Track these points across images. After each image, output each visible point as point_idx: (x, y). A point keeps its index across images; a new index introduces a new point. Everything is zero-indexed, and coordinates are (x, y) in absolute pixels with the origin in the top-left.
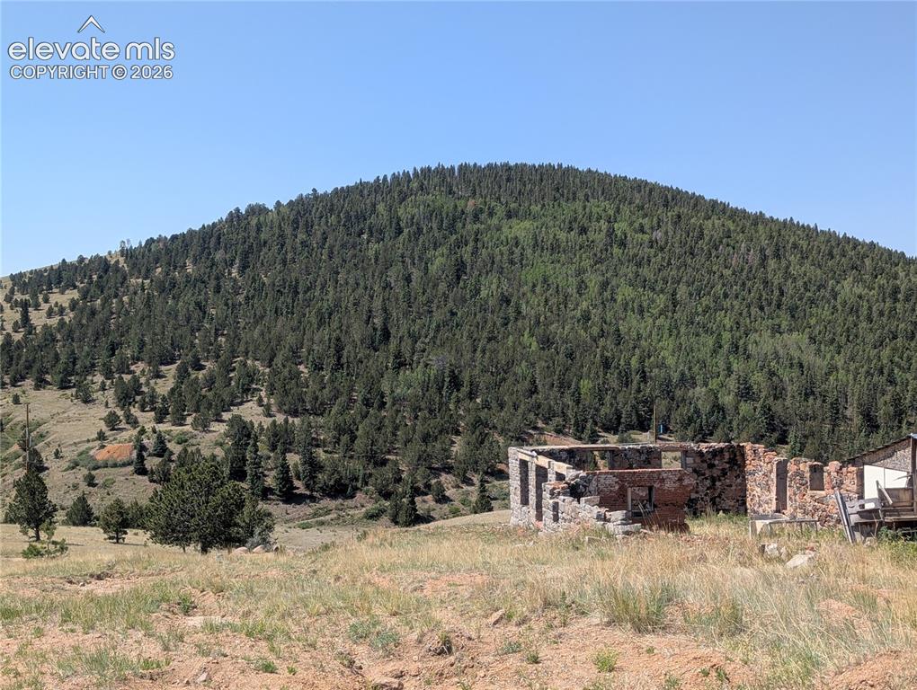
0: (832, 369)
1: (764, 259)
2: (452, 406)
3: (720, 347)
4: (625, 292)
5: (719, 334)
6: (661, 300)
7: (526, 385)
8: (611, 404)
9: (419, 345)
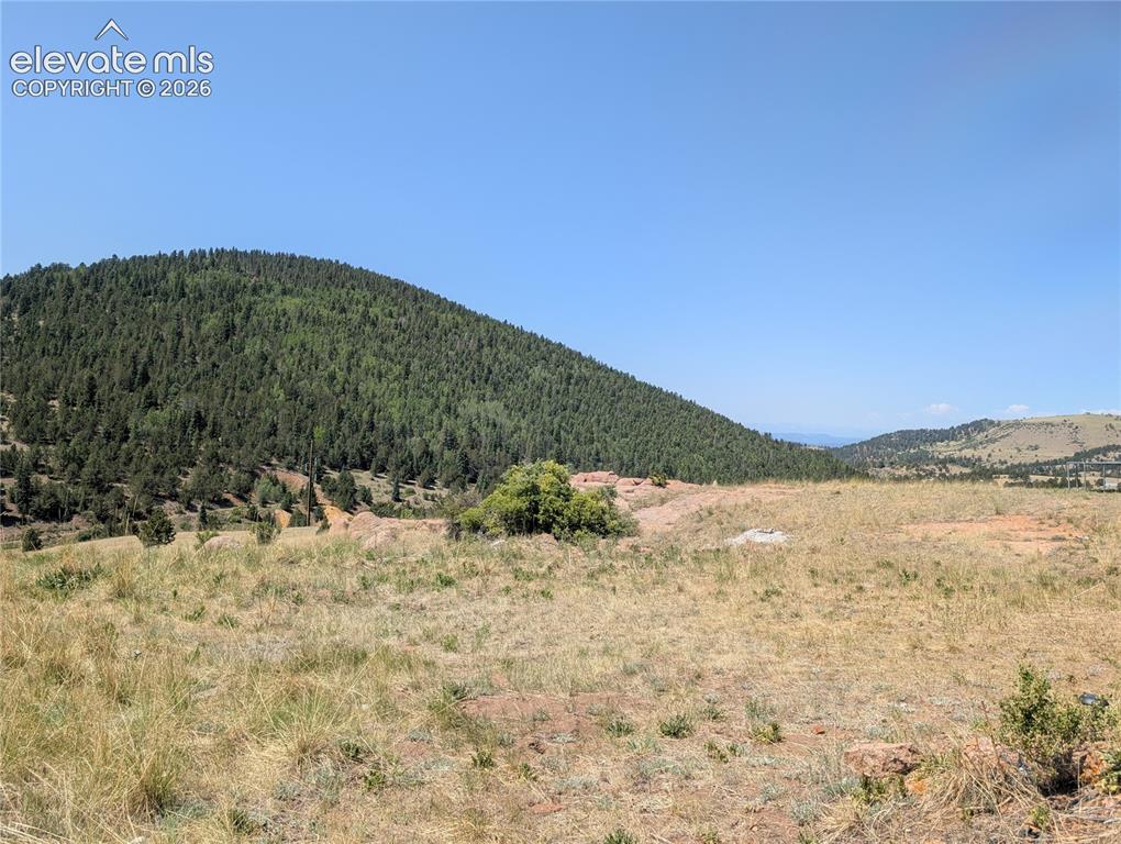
0: (518, 429)
1: (481, 347)
2: (193, 443)
3: (437, 407)
4: (369, 360)
5: (438, 398)
6: (398, 369)
7: (267, 428)
8: (339, 447)
9: (173, 389)
